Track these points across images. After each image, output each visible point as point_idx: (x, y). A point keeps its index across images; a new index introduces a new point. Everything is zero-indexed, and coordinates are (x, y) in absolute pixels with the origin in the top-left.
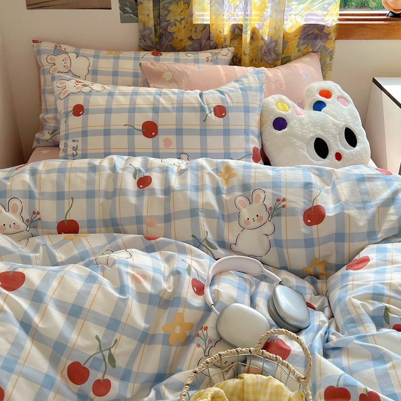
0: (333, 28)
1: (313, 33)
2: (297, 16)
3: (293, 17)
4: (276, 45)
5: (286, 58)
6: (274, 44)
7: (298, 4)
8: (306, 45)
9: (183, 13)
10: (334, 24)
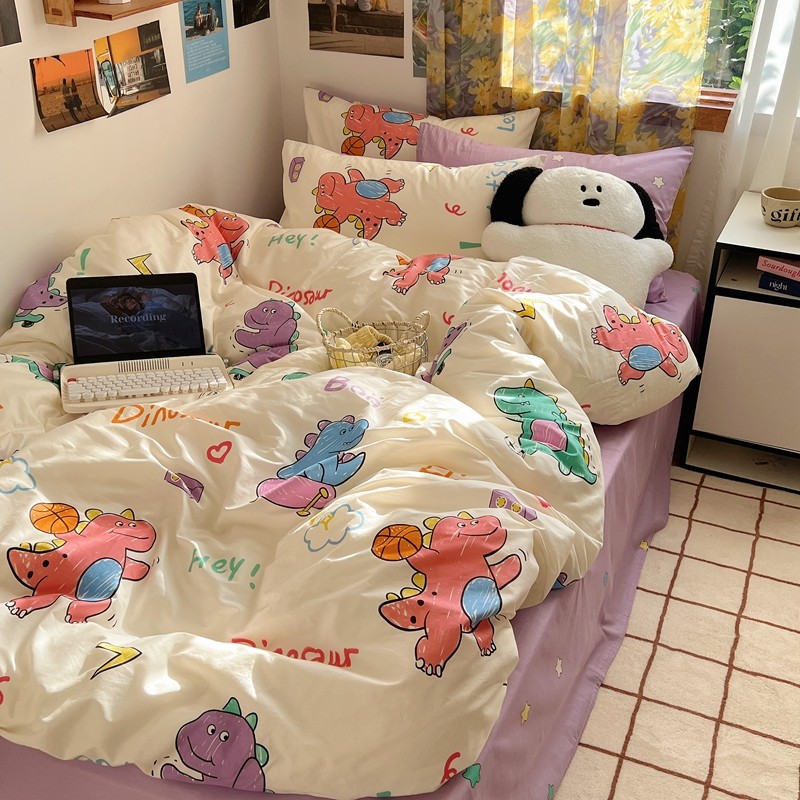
0: (690, 112)
1: (660, 116)
2: (636, 91)
3: (629, 90)
4: (606, 128)
5: (619, 147)
6: (601, 126)
7: (637, 74)
8: (650, 133)
9: (488, 71)
10: (690, 105)
